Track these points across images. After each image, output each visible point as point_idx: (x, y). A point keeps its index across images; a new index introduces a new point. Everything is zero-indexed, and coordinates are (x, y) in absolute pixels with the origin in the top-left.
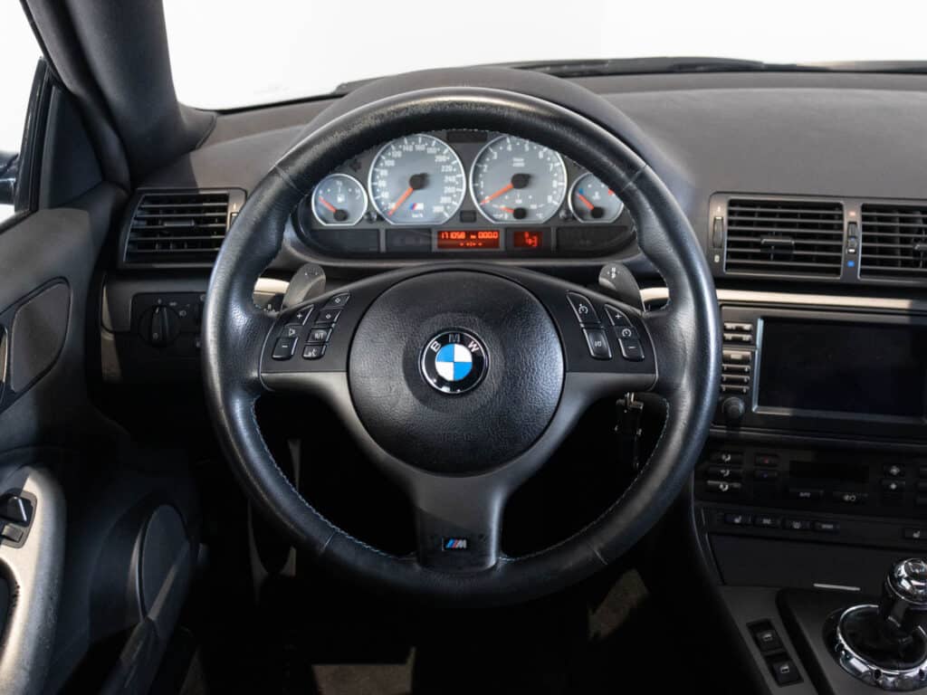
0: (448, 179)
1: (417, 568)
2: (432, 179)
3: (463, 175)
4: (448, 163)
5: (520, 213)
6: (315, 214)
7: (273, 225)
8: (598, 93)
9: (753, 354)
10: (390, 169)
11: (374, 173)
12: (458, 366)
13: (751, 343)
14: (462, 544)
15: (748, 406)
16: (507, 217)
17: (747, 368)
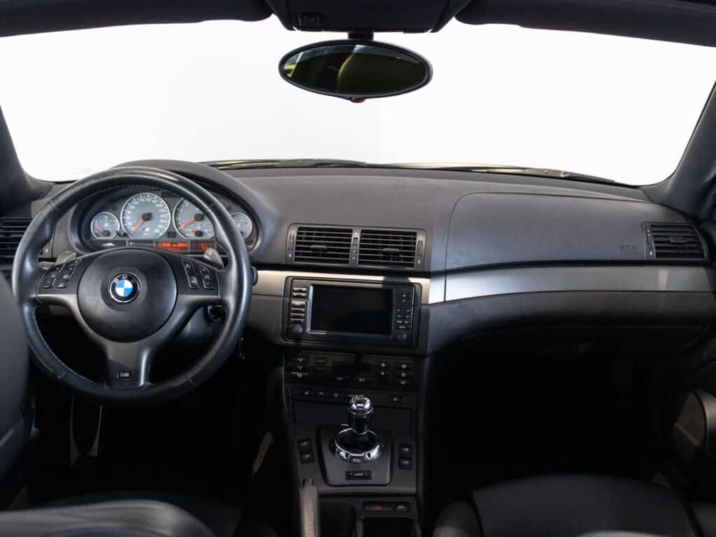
0: (162, 216)
1: (106, 387)
2: (153, 216)
3: (169, 214)
4: (162, 208)
5: (200, 234)
6: (92, 231)
7: (48, 226)
8: (236, 177)
9: (307, 303)
10: (132, 210)
11: (124, 212)
12: (126, 290)
13: (306, 298)
14: (127, 375)
15: (304, 328)
16: (192, 236)
17: (303, 310)
